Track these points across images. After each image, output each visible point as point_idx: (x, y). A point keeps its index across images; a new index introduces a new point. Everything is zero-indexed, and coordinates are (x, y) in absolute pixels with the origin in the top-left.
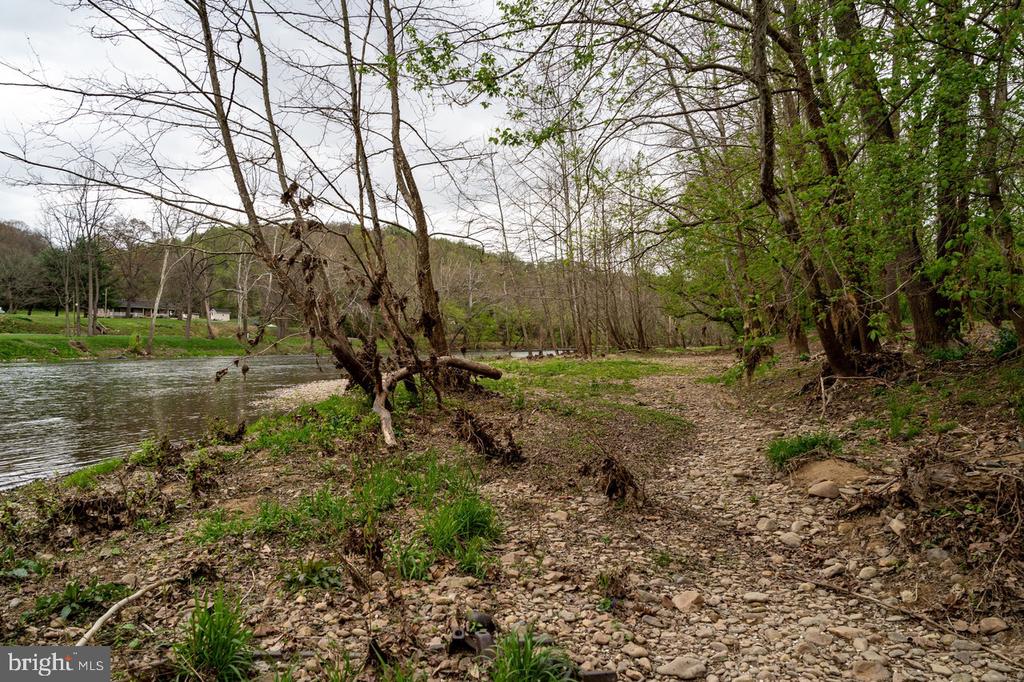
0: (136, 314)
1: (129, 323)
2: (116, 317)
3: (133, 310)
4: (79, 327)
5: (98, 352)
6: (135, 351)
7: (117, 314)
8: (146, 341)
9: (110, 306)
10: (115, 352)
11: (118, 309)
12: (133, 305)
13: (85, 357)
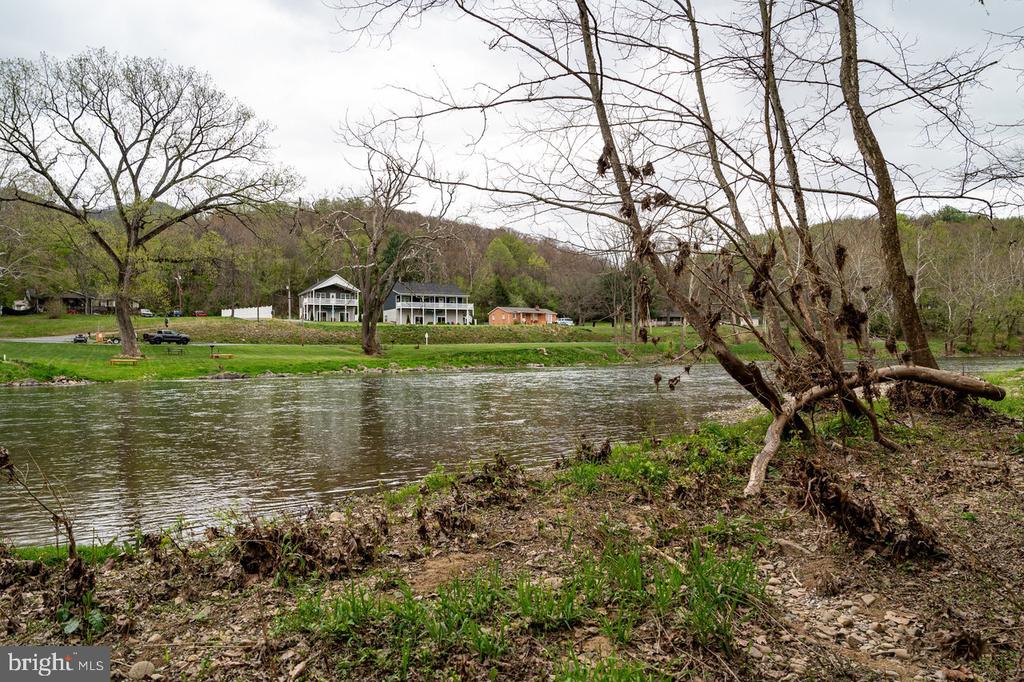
0: (675, 323)
1: (667, 331)
2: (659, 326)
3: (672, 319)
4: (626, 336)
5: (639, 358)
6: (669, 356)
7: (659, 323)
8: (677, 347)
9: (653, 317)
10: (652, 357)
11: (660, 319)
12: (672, 315)
13: (629, 360)
